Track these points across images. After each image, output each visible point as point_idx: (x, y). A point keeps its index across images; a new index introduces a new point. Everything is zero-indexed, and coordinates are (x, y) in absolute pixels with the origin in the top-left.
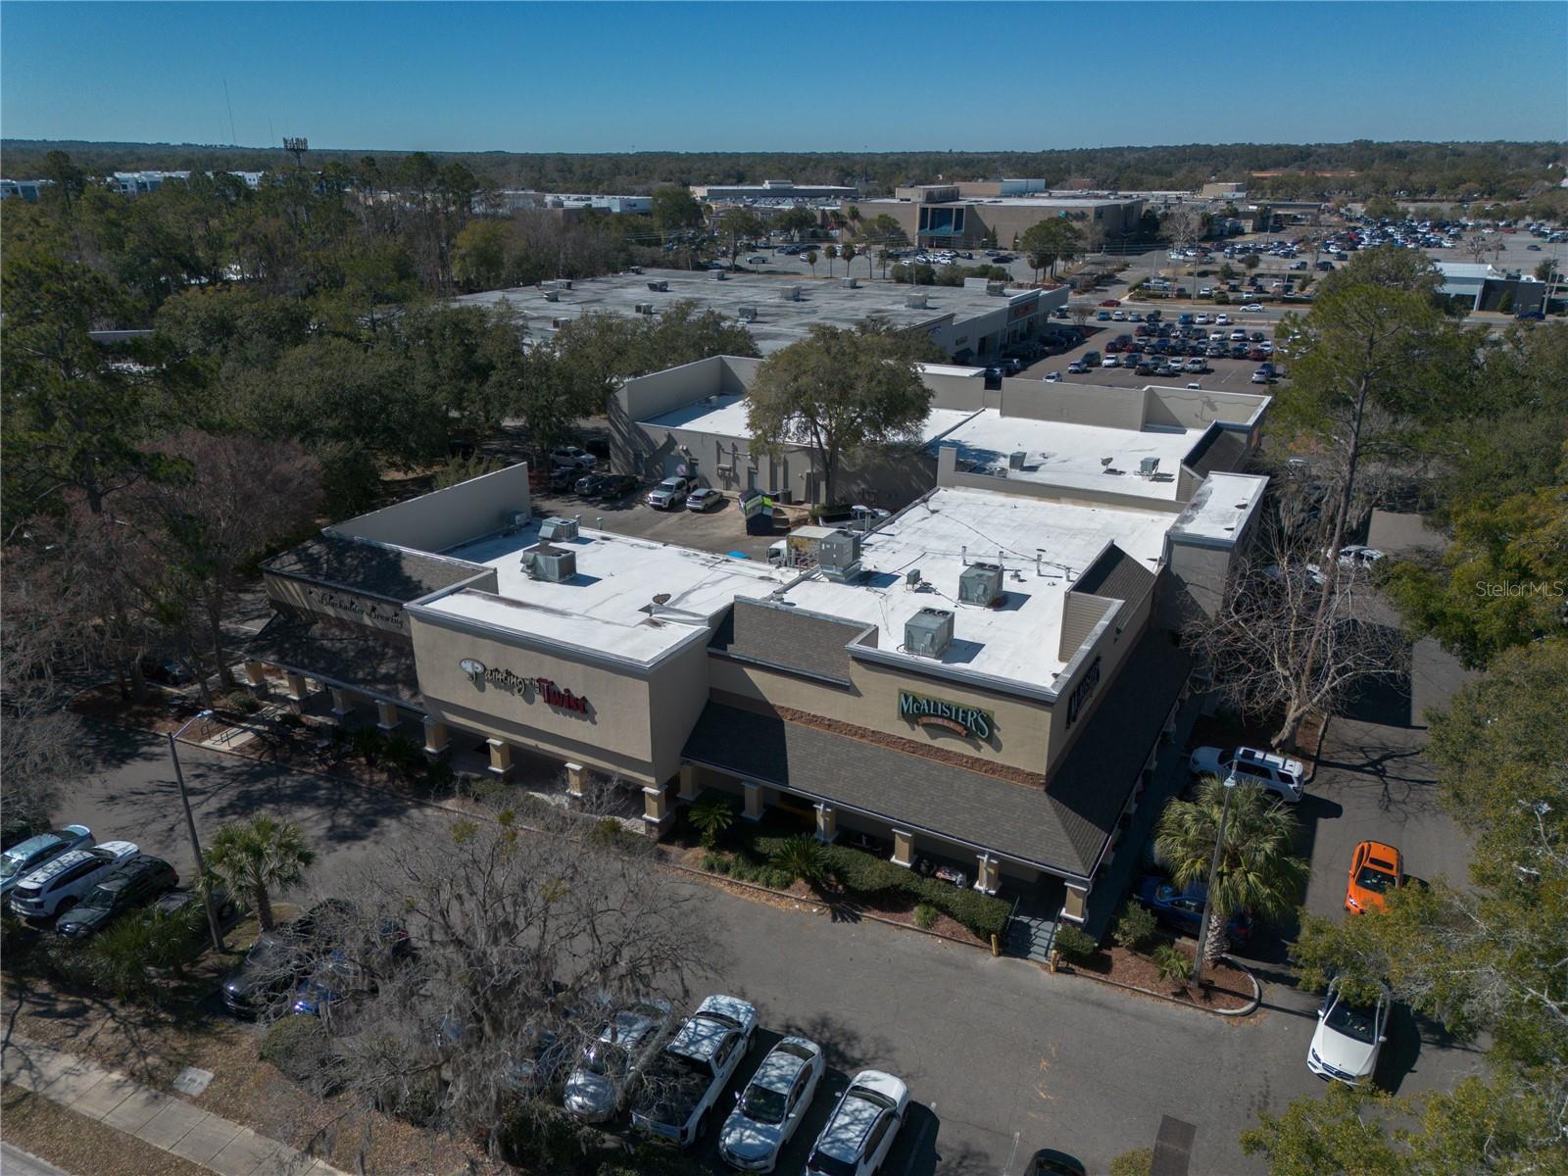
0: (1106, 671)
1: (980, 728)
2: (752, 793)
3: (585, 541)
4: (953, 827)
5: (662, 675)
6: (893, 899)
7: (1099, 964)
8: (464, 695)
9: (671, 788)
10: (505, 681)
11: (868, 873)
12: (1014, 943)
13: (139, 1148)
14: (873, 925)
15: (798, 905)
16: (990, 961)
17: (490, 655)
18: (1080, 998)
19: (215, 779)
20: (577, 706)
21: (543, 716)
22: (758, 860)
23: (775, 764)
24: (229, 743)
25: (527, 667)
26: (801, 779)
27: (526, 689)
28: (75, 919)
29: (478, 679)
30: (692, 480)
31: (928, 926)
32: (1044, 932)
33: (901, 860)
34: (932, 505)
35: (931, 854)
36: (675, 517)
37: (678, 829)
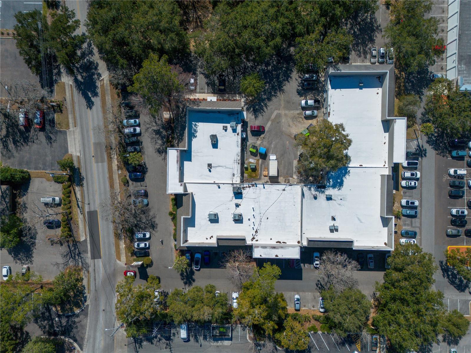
13: (112, 174)
18: (172, 248)
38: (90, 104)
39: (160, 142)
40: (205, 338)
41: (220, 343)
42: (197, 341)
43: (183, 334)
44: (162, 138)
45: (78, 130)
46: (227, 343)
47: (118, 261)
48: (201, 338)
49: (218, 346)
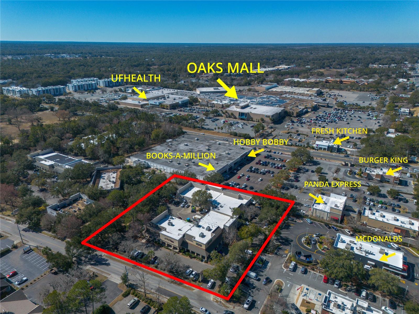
0: (213, 240)
1: (201, 246)
2: (186, 249)
3: (173, 219)
4: (199, 253)
5: (179, 241)
6: (195, 258)
7: (207, 262)
8: (164, 240)
9: (180, 248)
10: (167, 239)
11: (193, 256)
12: (202, 261)
14: (193, 259)
15: (188, 258)
16: (200, 262)
17: (166, 237)
18: (205, 265)
19: (144, 245)
20: (173, 242)
21: (170, 242)
22: (186, 254)
23: (187, 247)
24: (144, 241)
25: (169, 238)
26: (189, 249)
27: (169, 240)
28: (139, 256)
29: (165, 239)
30: (186, 203)
31: (197, 260)
32: (204, 260)
33: (195, 255)
34: (209, 214)
35: (198, 254)
36: (184, 208)
37: (180, 251)
38: (108, 265)
39: (152, 248)
40: (262, 272)
41: (268, 267)
42: (263, 276)
43: (253, 274)
44: (151, 246)
45: (113, 275)
46: (269, 264)
47: (194, 291)
48: (261, 273)
49: (270, 269)
